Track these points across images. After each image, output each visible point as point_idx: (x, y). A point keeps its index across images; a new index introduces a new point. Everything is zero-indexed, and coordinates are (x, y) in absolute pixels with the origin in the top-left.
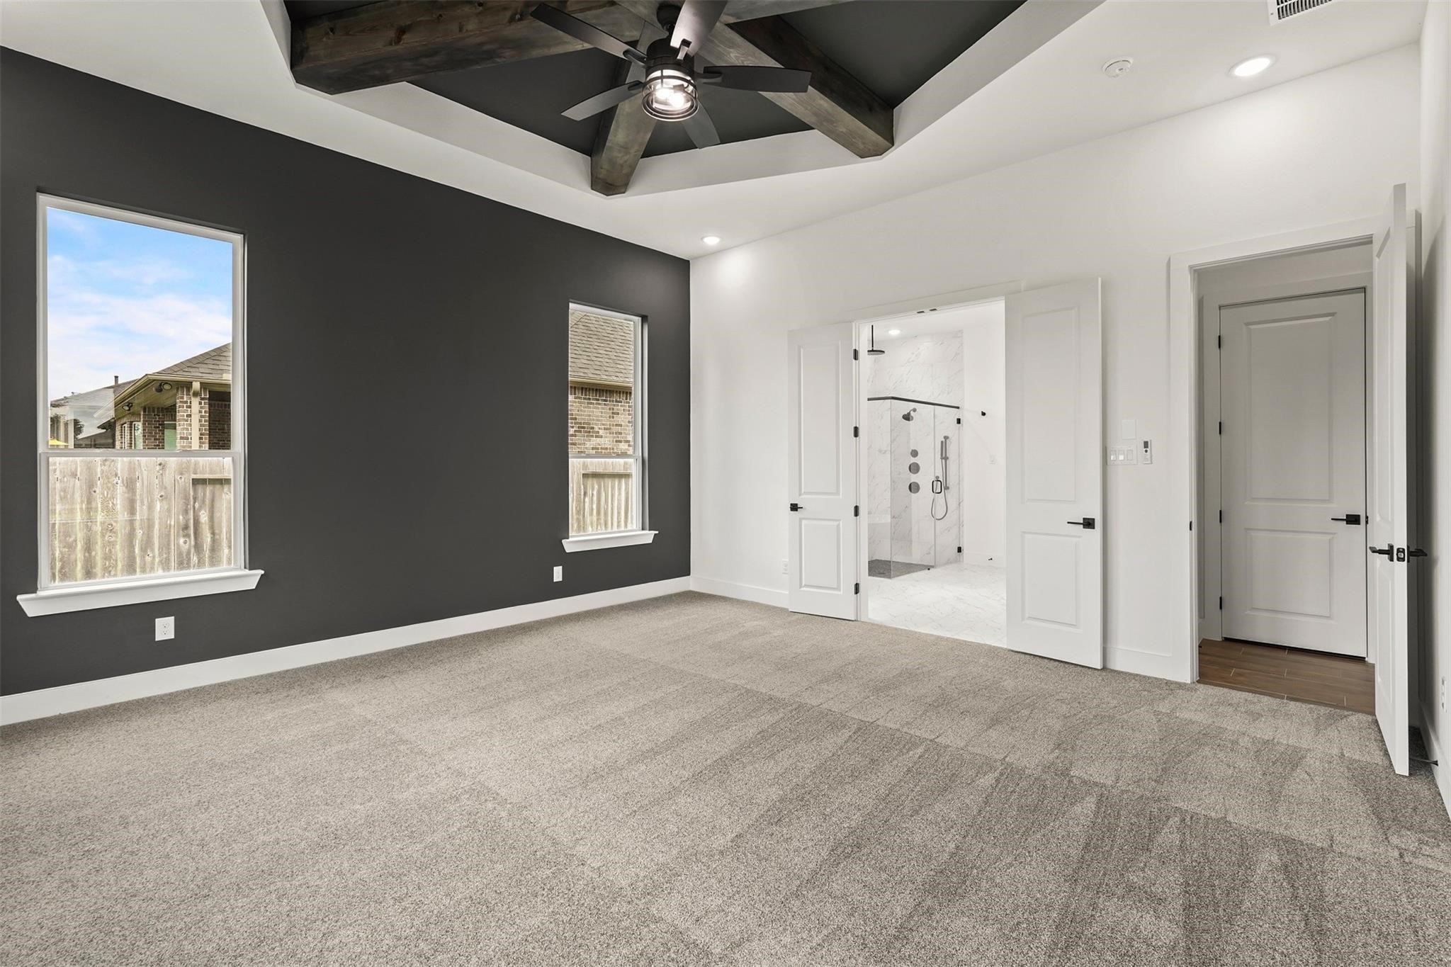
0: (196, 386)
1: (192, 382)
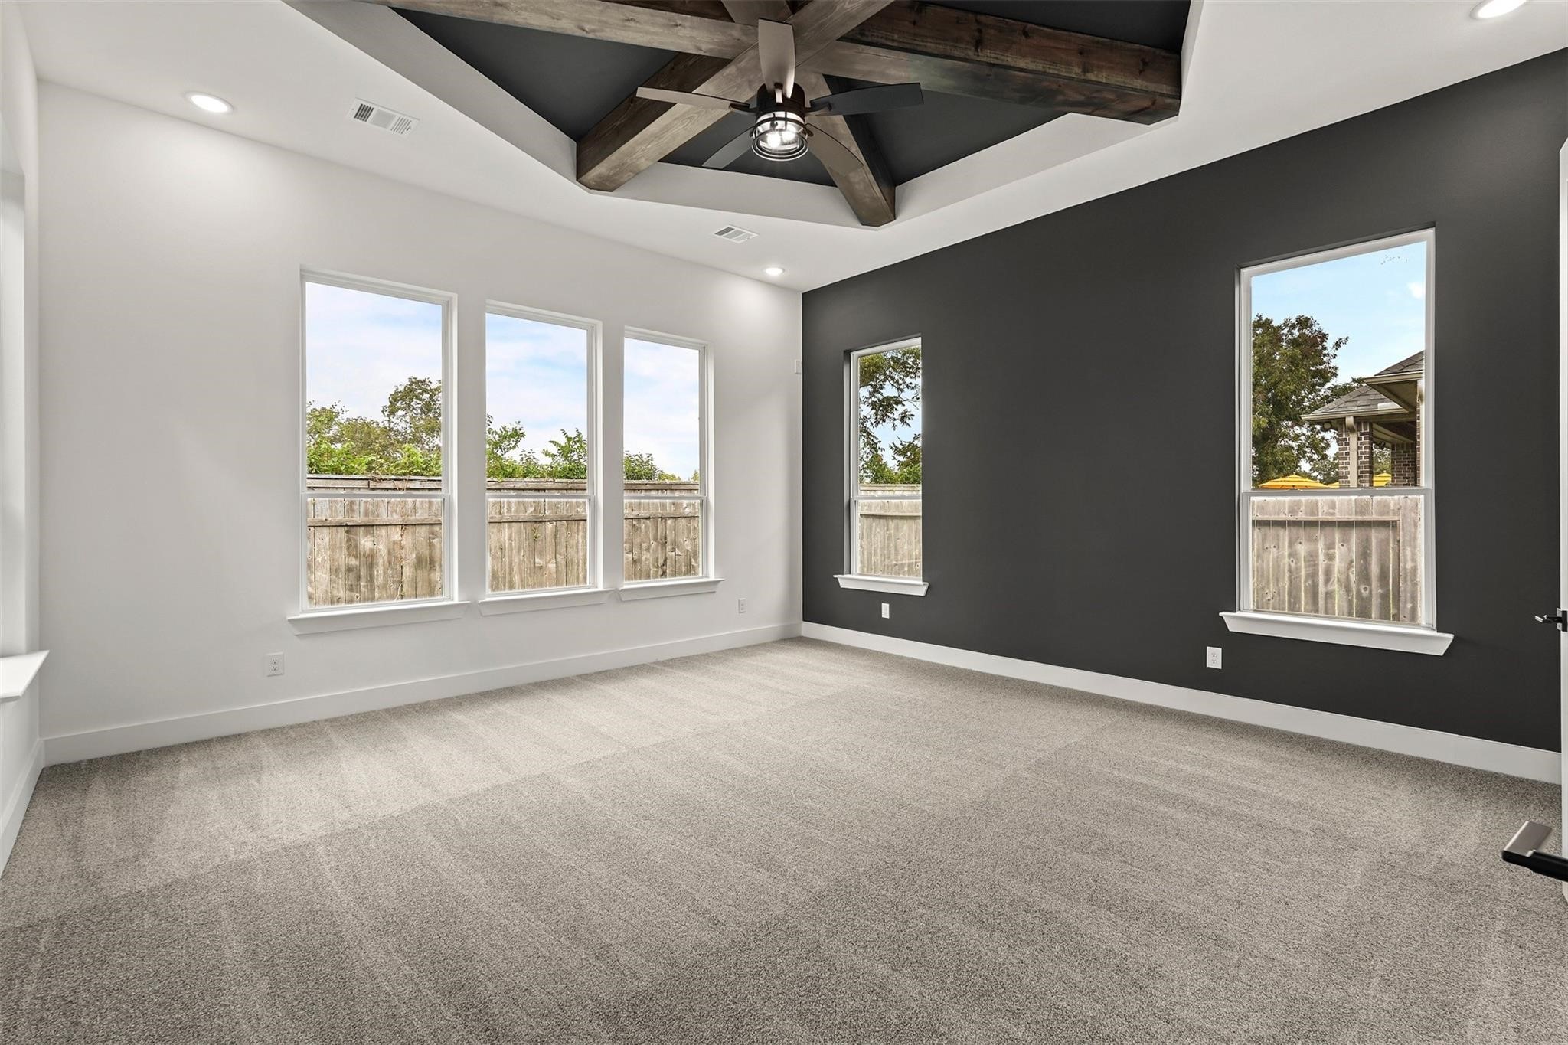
0: (1350, 421)
1: (1345, 418)
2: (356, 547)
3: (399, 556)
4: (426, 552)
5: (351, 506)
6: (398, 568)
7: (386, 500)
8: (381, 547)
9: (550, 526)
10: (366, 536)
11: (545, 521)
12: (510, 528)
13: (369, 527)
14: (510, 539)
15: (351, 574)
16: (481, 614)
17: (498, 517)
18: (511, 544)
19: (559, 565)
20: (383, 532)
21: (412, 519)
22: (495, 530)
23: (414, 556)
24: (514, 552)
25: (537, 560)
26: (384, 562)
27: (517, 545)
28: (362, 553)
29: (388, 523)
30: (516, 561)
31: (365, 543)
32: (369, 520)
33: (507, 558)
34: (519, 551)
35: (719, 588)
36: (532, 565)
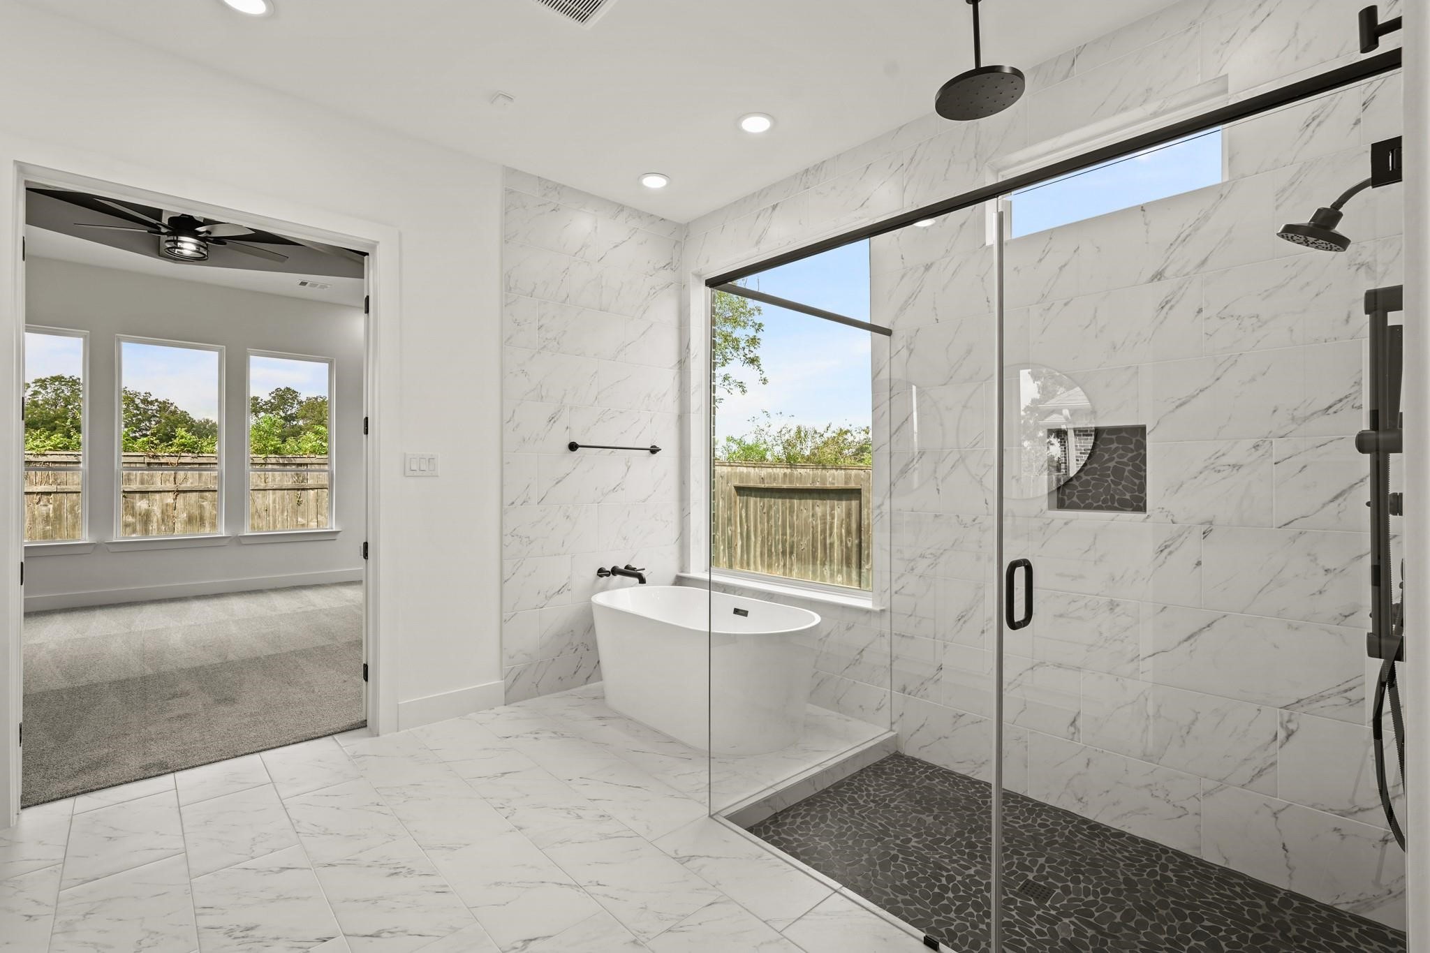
2: (133, 508)
3: (172, 515)
4: (196, 512)
5: (128, 476)
6: (171, 524)
7: (161, 472)
8: (155, 508)
9: (311, 492)
10: (143, 499)
11: (307, 489)
12: (273, 494)
13: (144, 493)
14: (274, 502)
15: (128, 529)
16: (109, 551)
17: (262, 485)
18: (275, 506)
19: (321, 523)
20: (157, 496)
21: (184, 487)
22: (260, 496)
23: (185, 515)
24: (278, 513)
25: (299, 519)
26: (158, 520)
27: (281, 508)
28: (138, 513)
29: (161, 490)
30: (280, 519)
31: (141, 504)
32: (143, 488)
33: (271, 517)
34: (283, 512)
35: (339, 537)
36: (295, 523)
